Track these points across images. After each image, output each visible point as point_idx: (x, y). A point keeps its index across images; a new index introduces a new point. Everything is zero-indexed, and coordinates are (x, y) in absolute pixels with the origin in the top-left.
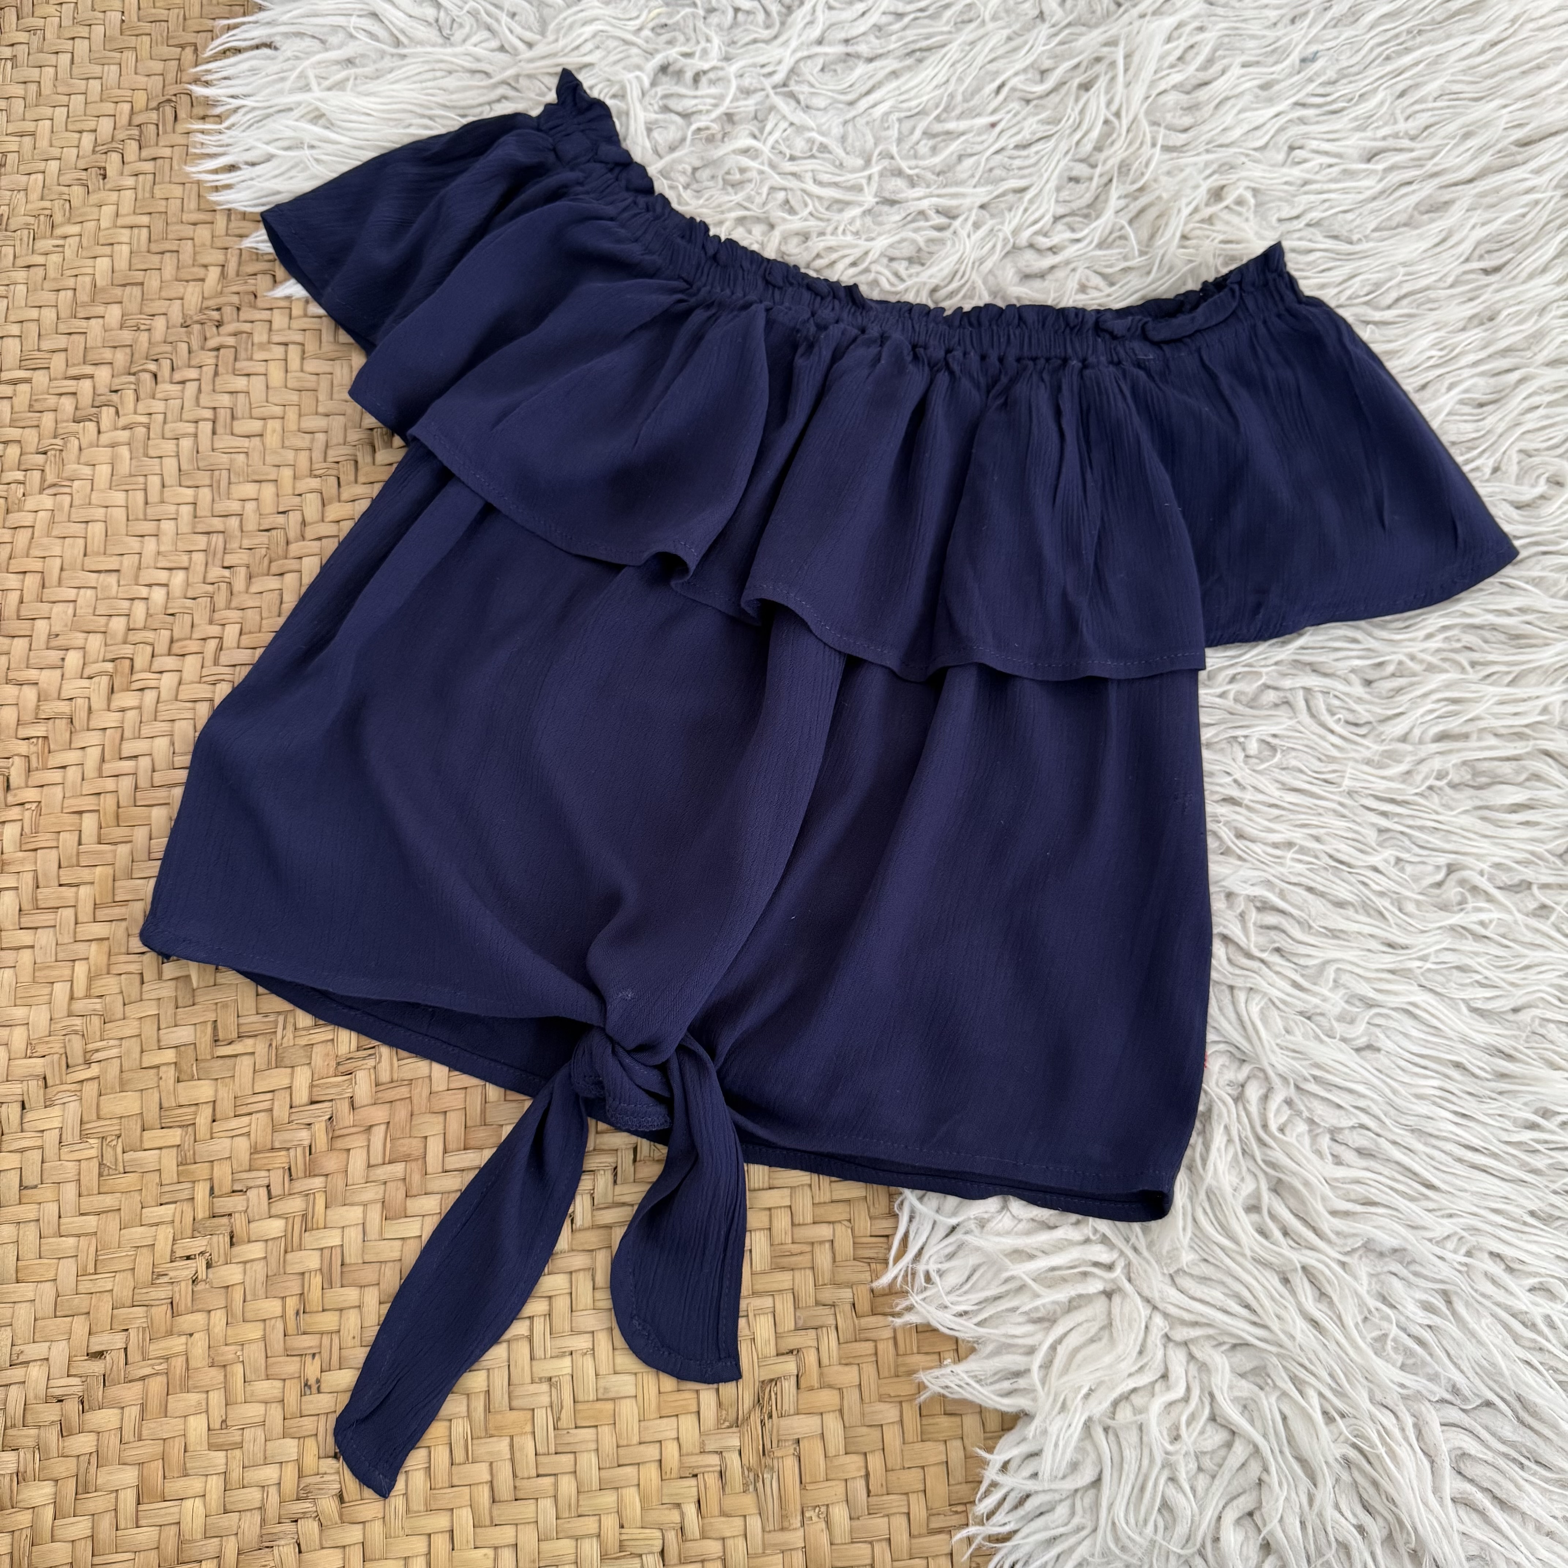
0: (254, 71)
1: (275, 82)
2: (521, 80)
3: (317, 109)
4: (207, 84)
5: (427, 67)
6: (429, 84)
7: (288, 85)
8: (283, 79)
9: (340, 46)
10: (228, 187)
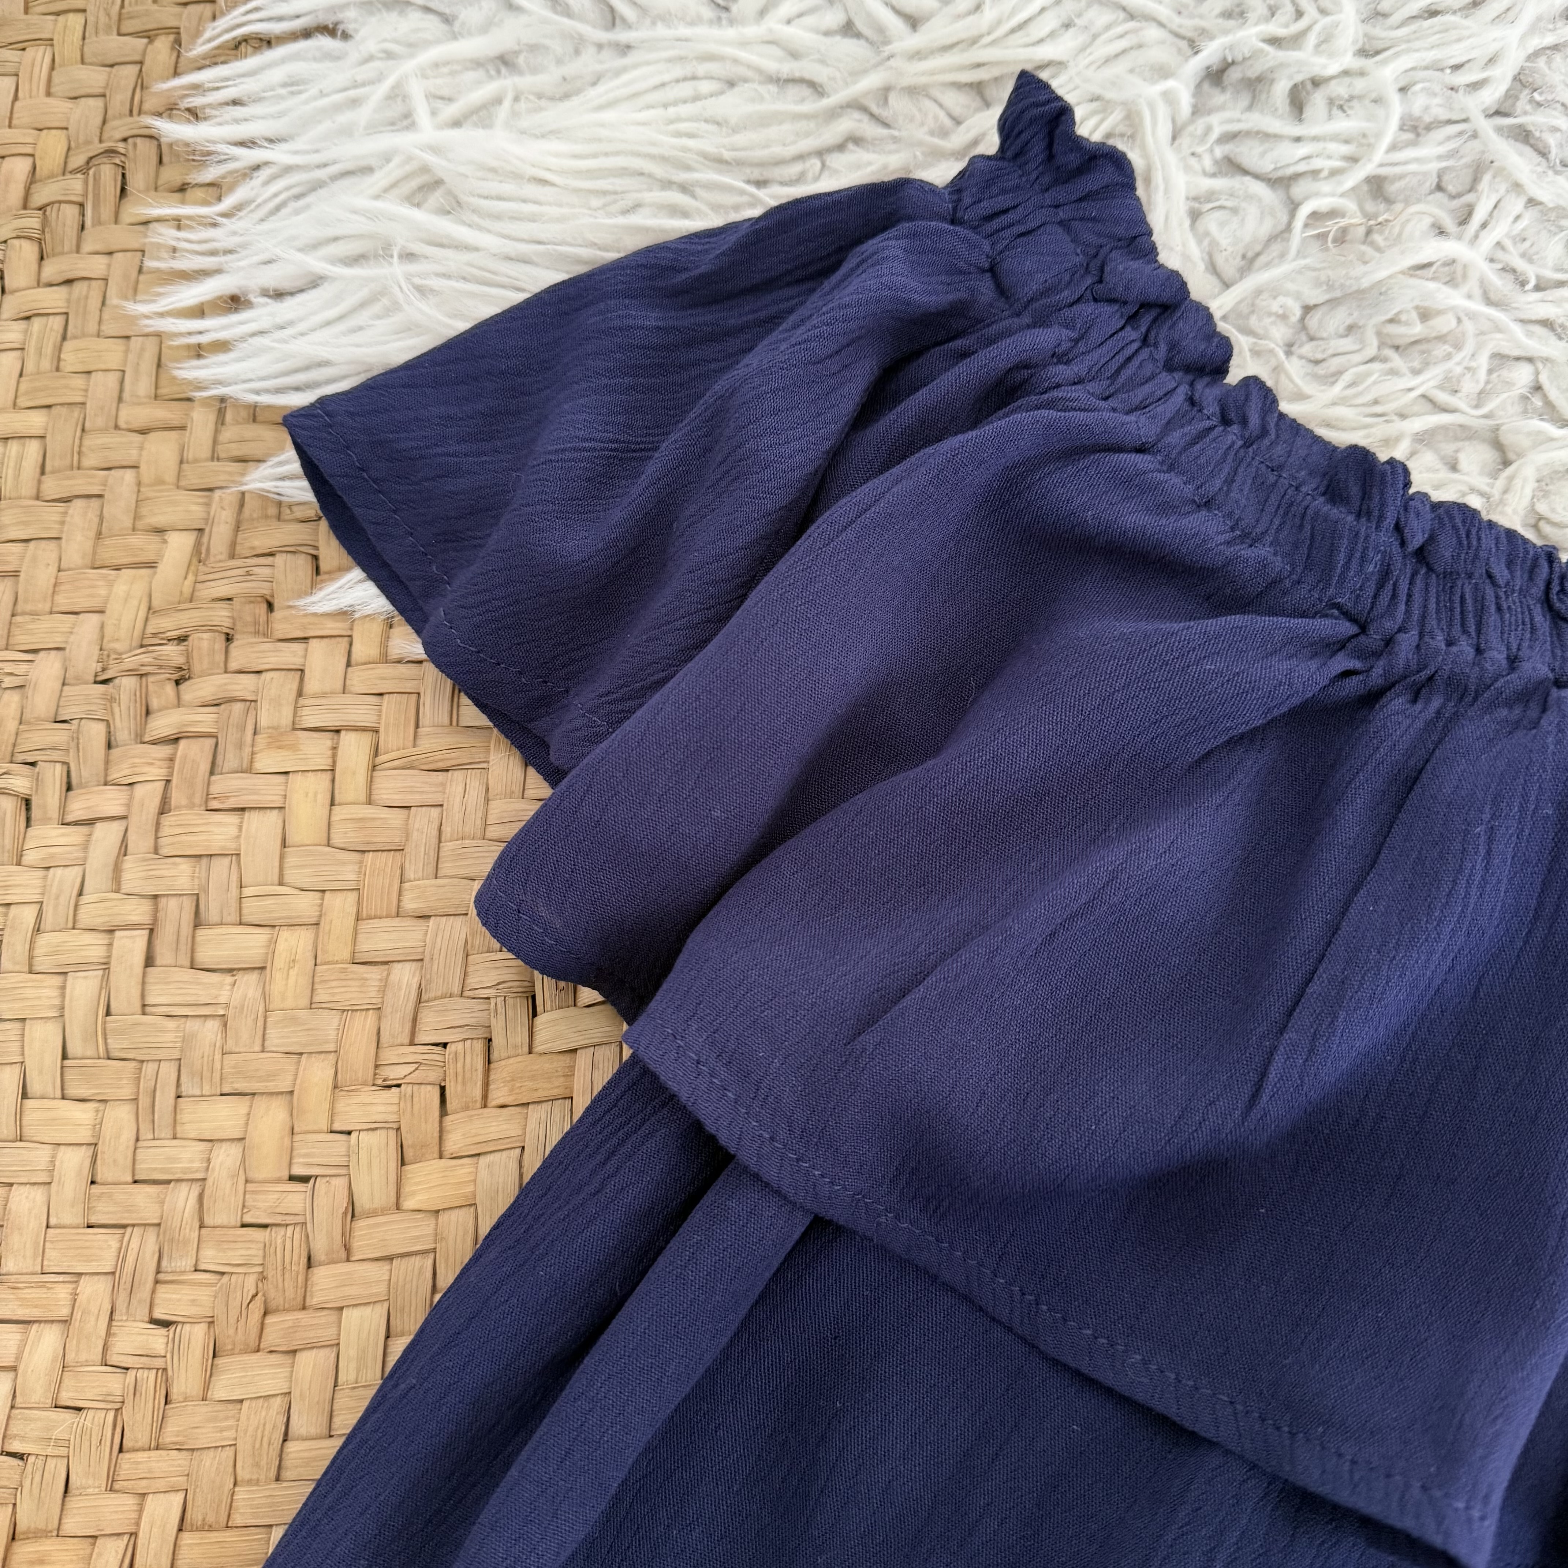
0: (294, 85)
1: (337, 108)
2: (892, 98)
3: (425, 169)
4: (195, 114)
5: (678, 71)
6: (685, 110)
7: (364, 114)
8: (355, 103)
9: (485, 28)
10: (222, 346)
